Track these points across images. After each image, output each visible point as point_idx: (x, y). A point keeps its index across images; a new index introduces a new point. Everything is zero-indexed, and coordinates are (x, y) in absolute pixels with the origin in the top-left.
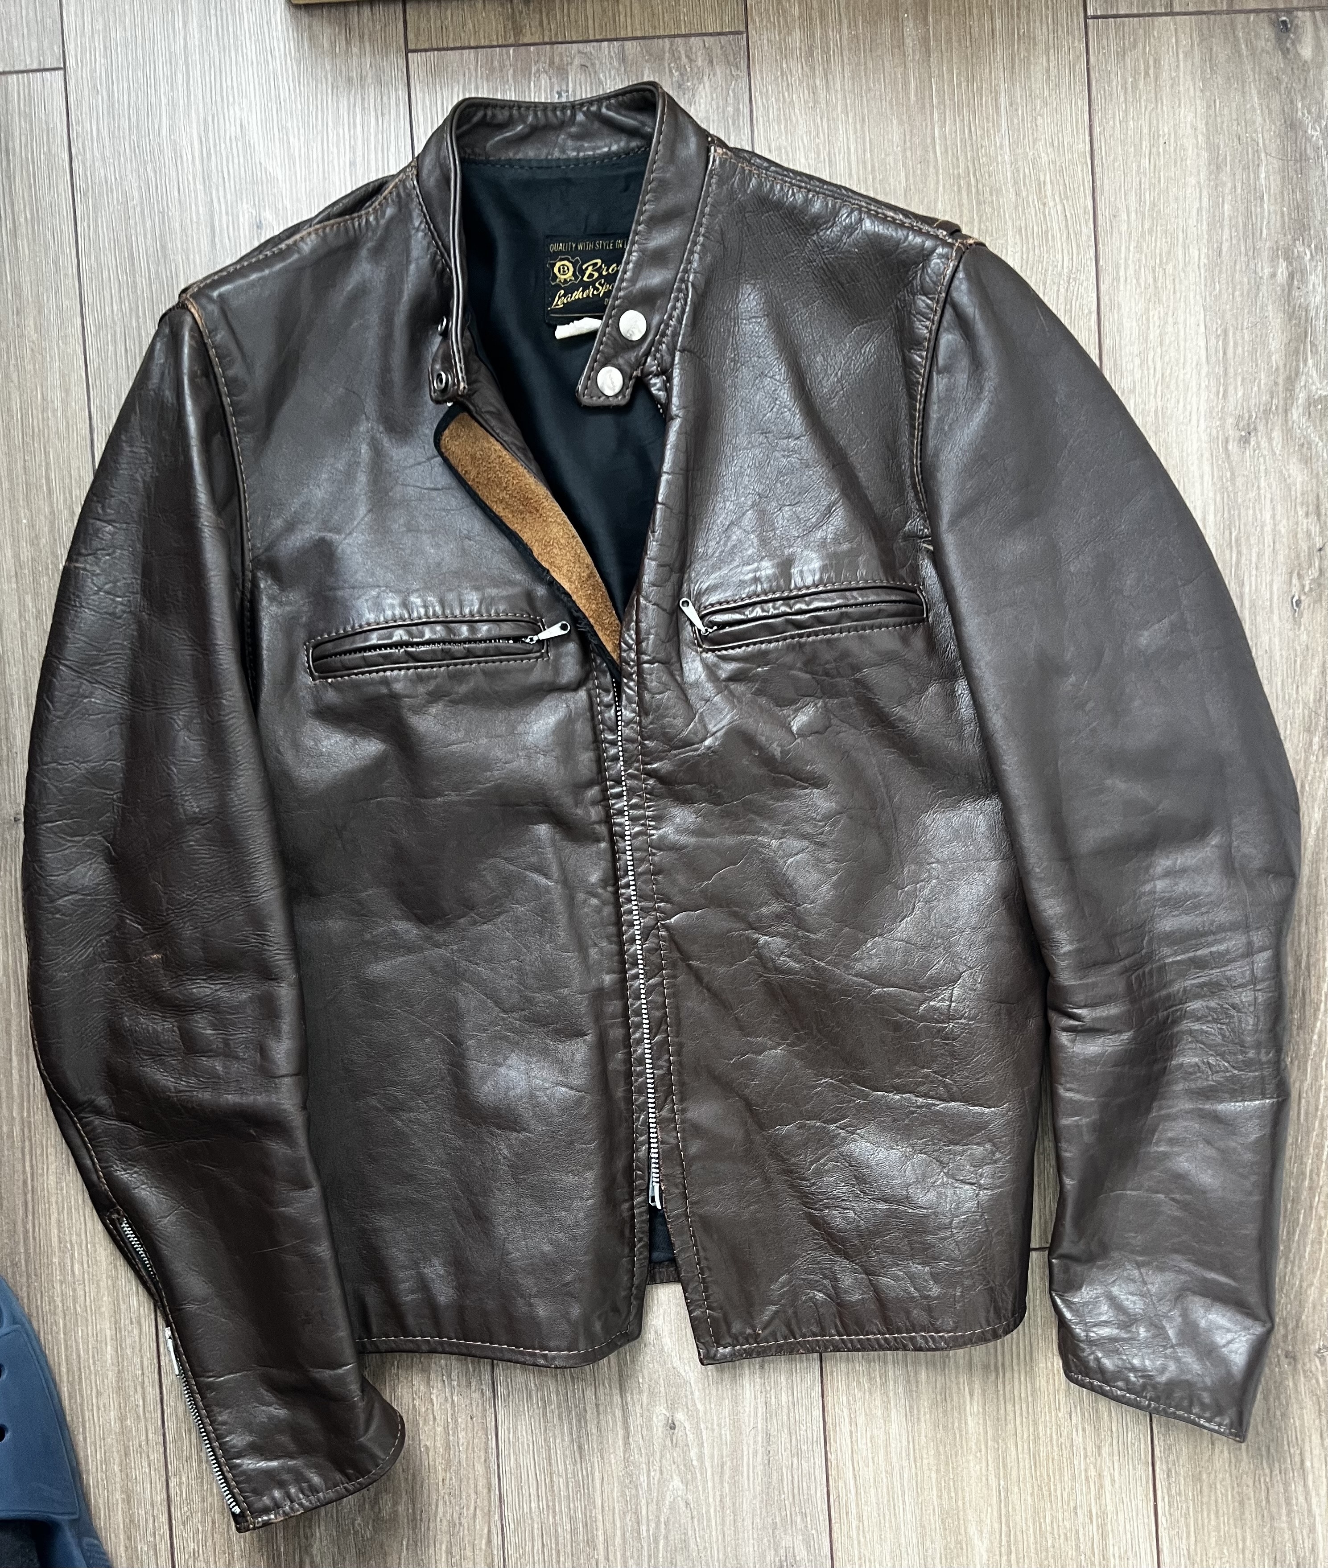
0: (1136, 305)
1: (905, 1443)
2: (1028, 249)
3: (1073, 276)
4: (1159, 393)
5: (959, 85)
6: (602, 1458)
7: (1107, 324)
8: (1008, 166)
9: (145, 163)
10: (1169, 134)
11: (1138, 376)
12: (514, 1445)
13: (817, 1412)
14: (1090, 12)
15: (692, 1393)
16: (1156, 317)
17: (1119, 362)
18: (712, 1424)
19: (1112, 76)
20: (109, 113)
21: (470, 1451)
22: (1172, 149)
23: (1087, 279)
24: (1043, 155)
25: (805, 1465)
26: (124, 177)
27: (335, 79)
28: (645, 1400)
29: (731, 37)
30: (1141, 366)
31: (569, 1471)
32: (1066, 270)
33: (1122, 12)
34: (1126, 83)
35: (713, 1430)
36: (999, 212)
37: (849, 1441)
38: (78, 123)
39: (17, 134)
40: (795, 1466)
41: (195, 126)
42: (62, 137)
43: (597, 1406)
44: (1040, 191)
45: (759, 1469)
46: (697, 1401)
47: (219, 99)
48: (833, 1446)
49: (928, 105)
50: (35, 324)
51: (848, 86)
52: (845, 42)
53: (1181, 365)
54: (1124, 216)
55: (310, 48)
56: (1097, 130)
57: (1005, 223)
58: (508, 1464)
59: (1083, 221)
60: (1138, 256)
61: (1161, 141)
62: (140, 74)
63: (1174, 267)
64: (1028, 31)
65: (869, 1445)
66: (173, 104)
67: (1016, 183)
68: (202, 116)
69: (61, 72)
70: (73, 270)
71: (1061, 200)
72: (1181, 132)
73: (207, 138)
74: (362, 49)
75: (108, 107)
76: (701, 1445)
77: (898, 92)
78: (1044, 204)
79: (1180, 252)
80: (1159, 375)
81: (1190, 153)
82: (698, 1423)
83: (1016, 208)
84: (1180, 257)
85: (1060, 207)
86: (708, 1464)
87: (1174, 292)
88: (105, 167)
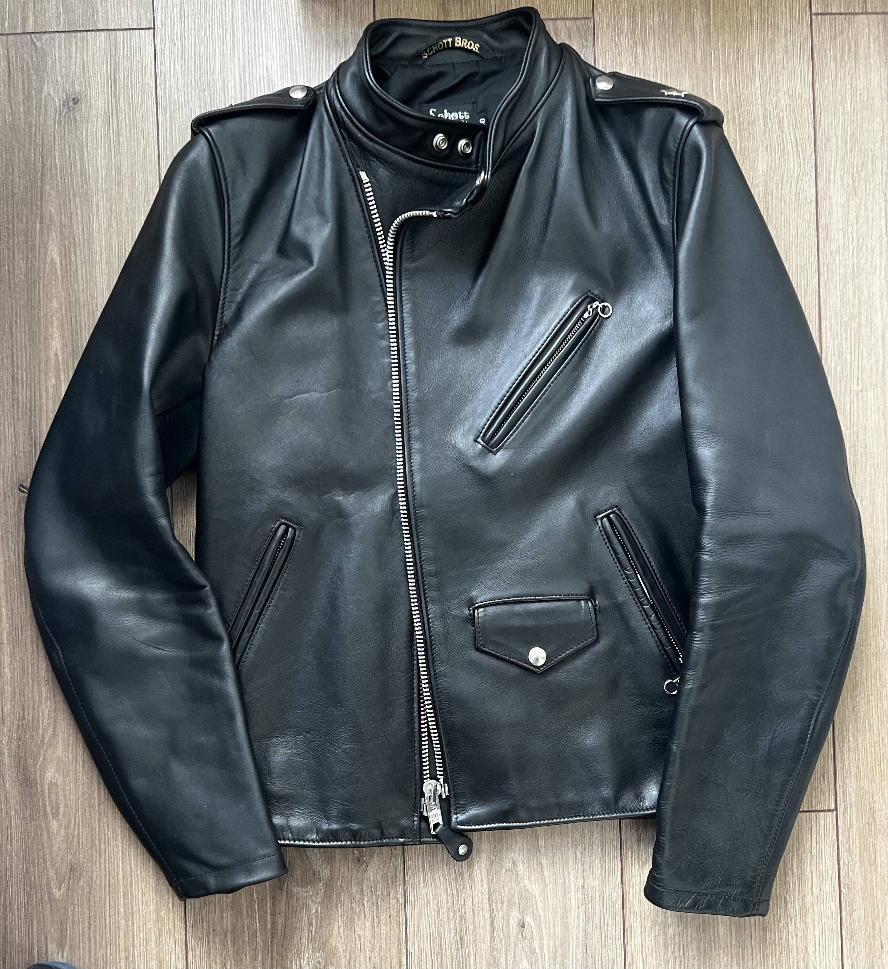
0: (841, 197)
1: (677, 941)
2: (772, 161)
3: (800, 178)
4: (855, 254)
5: (729, 55)
6: (476, 945)
7: (822, 209)
8: (760, 107)
9: (204, 91)
10: (864, 90)
11: (841, 243)
12: (417, 936)
13: (619, 919)
14: (814, 11)
15: (536, 904)
16: (854, 205)
17: (829, 233)
18: (549, 925)
19: (828, 52)
20: (182, 58)
21: (388, 939)
22: (865, 99)
23: (809, 180)
24: (782, 101)
25: (610, 953)
26: (190, 98)
27: (328, 42)
28: (505, 908)
29: (583, 21)
30: (844, 237)
31: (454, 954)
32: (796, 174)
33: (834, 12)
34: (836, 56)
35: (550, 929)
36: (753, 136)
37: (640, 938)
38: (161, 64)
39: (121, 69)
40: (604, 954)
41: (237, 68)
42: (151, 73)
43: (473, 910)
44: (780, 123)
45: (580, 956)
46: (540, 909)
47: (253, 52)
48: (629, 942)
49: (709, 67)
50: (129, 192)
51: (658, 54)
52: (656, 25)
53: (870, 237)
54: (834, 140)
55: (313, 21)
56: (817, 86)
57: (757, 143)
58: (413, 948)
59: (807, 144)
60: (842, 166)
61: (858, 94)
62: (203, 34)
63: (866, 173)
64: (774, 22)
65: (653, 941)
66: (223, 54)
67: (764, 118)
68: (242, 62)
69: (152, 30)
70: (155, 158)
71: (794, 130)
72: (870, 88)
73: (245, 76)
74: (346, 22)
75: (182, 54)
76: (541, 939)
77: (690, 59)
78: (782, 132)
79: (870, 164)
80: (855, 242)
81: (877, 102)
82: (540, 924)
83: (765, 133)
84: (870, 168)
85: (792, 133)
86: (546, 951)
87: (866, 190)
88: (178, 93)
